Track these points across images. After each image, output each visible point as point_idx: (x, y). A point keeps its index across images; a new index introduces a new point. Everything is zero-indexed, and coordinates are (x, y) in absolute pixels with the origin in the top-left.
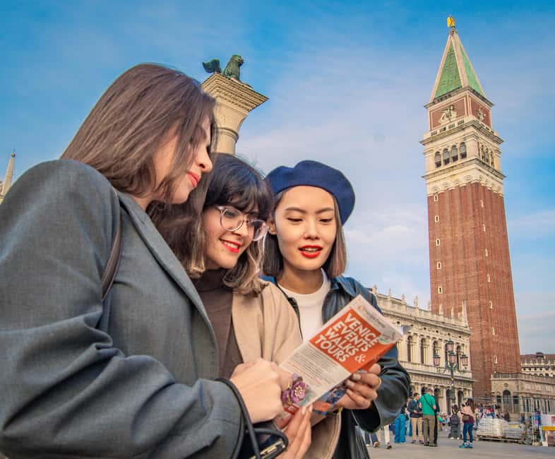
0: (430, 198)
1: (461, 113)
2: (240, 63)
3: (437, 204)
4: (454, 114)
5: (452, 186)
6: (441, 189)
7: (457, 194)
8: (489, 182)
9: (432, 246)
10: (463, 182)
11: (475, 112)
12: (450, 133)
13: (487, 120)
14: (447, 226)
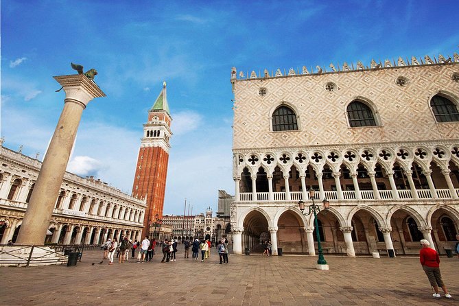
0: (141, 149)
1: (161, 119)
2: (96, 74)
3: (144, 152)
4: (158, 118)
5: (151, 146)
6: (147, 146)
7: (152, 149)
8: (165, 148)
9: (138, 168)
10: (156, 146)
11: (166, 121)
12: (155, 125)
13: (169, 125)
14: (145, 161)
